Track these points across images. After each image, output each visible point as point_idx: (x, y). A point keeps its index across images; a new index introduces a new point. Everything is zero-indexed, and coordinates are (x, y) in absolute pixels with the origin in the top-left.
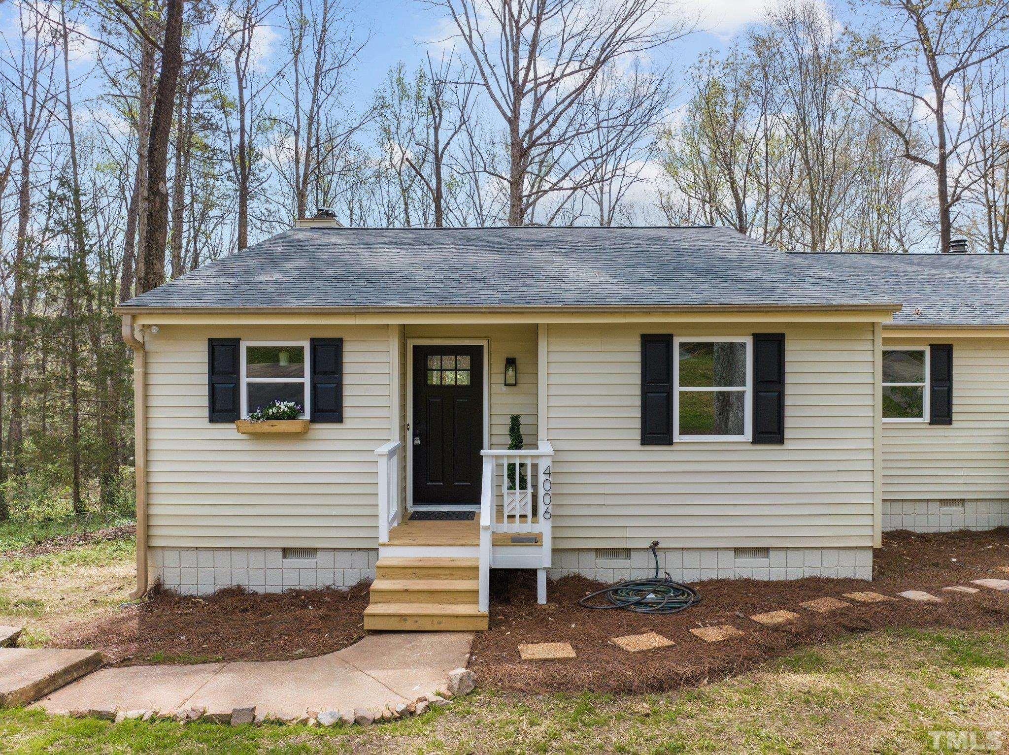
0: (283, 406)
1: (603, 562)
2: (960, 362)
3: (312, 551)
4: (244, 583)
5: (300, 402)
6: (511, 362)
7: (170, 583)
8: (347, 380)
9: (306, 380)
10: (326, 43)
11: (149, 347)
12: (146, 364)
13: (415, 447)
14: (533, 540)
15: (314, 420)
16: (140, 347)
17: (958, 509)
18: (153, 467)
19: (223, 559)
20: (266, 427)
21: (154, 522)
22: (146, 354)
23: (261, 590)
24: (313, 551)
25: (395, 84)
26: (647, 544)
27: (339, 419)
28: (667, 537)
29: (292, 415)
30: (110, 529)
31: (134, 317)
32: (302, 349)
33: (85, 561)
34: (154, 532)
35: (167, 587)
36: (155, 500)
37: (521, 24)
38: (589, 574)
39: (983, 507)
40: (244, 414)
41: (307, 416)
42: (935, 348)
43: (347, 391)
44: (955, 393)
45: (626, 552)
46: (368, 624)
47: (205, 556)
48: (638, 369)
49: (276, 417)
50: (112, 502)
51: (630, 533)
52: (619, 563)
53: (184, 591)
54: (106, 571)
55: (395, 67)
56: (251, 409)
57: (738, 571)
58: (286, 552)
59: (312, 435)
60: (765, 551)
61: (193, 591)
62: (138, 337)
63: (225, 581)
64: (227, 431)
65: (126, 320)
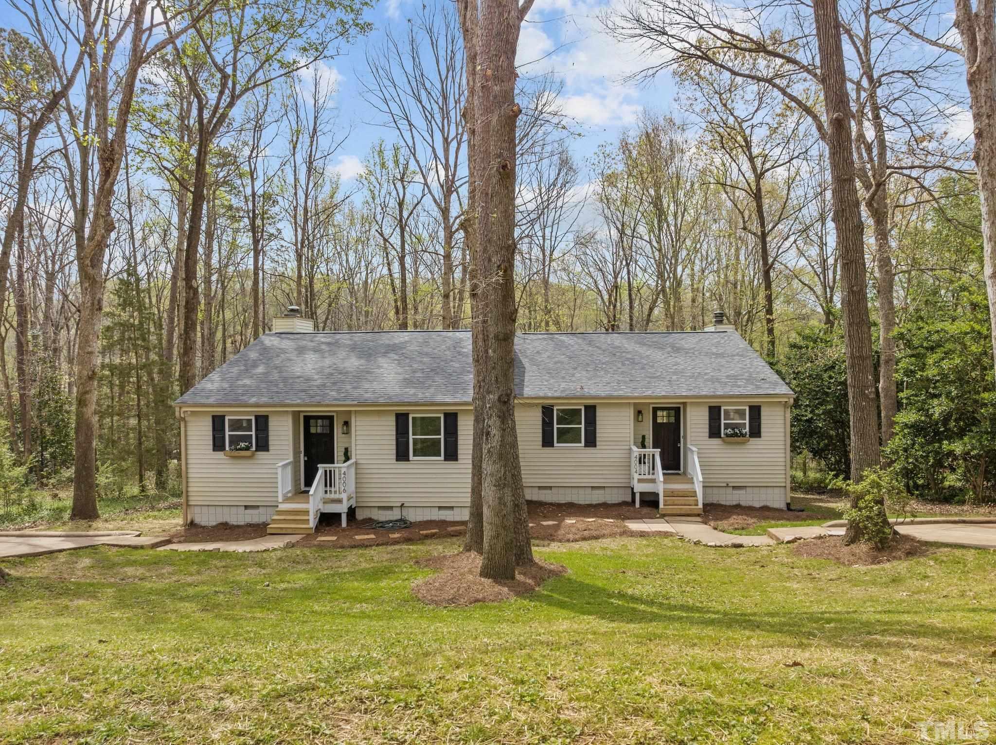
0: (243, 445)
1: (381, 512)
2: (600, 414)
4: (228, 521)
5: (251, 443)
6: (346, 423)
7: (197, 520)
8: (270, 433)
9: (253, 433)
10: (318, 134)
11: (187, 419)
12: (186, 427)
13: (305, 461)
14: (339, 501)
15: (257, 450)
16: (184, 419)
17: (601, 492)
18: (190, 471)
19: (219, 510)
20: (236, 453)
21: (190, 494)
22: (186, 422)
23: (235, 524)
24: (258, 507)
25: (376, 156)
26: (399, 505)
27: (268, 450)
28: (408, 502)
29: (247, 448)
30: (167, 504)
31: (180, 408)
33: (155, 517)
34: (191, 498)
35: (196, 522)
36: (190, 484)
37: (449, 140)
38: (375, 517)
39: (615, 491)
40: (227, 448)
41: (254, 448)
42: (586, 407)
43: (270, 438)
44: (598, 431)
45: (391, 508)
46: (268, 532)
47: (212, 509)
48: (394, 428)
49: (241, 449)
50: (164, 488)
51: (391, 500)
52: (389, 512)
53: (203, 524)
54: (167, 521)
55: (377, 142)
56: (230, 446)
57: (440, 516)
58: (246, 507)
59: (256, 456)
60: (452, 508)
61: (207, 524)
62: (182, 415)
63: (221, 520)
64: (220, 455)
65: (177, 409)
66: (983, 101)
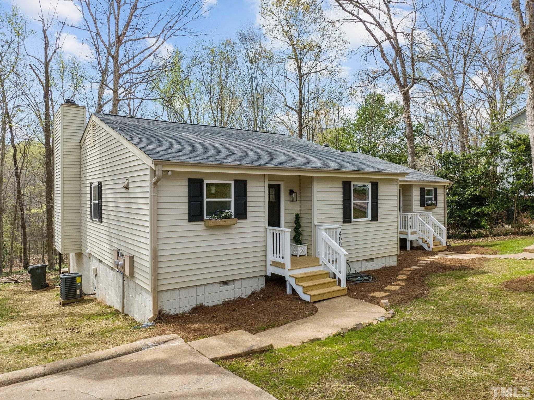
3: (232, 282)
6: (291, 192)
7: (166, 309)
8: (249, 199)
9: (232, 199)
15: (236, 218)
18: (161, 247)
19: (192, 292)
21: (160, 277)
23: (210, 305)
27: (246, 218)
28: (350, 257)
31: (163, 166)
32: (230, 184)
35: (164, 312)
40: (205, 217)
41: (233, 217)
43: (249, 204)
46: (313, 299)
47: (183, 292)
48: (341, 194)
53: (173, 312)
56: (208, 214)
57: (367, 268)
58: (222, 283)
60: (372, 259)
61: (178, 311)
63: (194, 303)
64: (198, 226)
66: (530, 43)
